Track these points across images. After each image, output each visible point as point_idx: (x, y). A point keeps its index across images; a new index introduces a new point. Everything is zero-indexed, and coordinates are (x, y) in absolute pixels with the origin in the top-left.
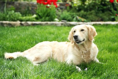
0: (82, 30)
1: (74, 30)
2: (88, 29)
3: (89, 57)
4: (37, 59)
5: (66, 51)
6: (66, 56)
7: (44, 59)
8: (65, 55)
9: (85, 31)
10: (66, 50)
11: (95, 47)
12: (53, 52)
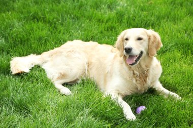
0: (139, 39)
1: (125, 37)
2: (149, 38)
3: (145, 81)
4: (63, 76)
5: (110, 67)
6: (109, 75)
7: (74, 77)
8: (108, 73)
9: (144, 41)
10: (110, 65)
11: (157, 66)
12: (89, 64)
